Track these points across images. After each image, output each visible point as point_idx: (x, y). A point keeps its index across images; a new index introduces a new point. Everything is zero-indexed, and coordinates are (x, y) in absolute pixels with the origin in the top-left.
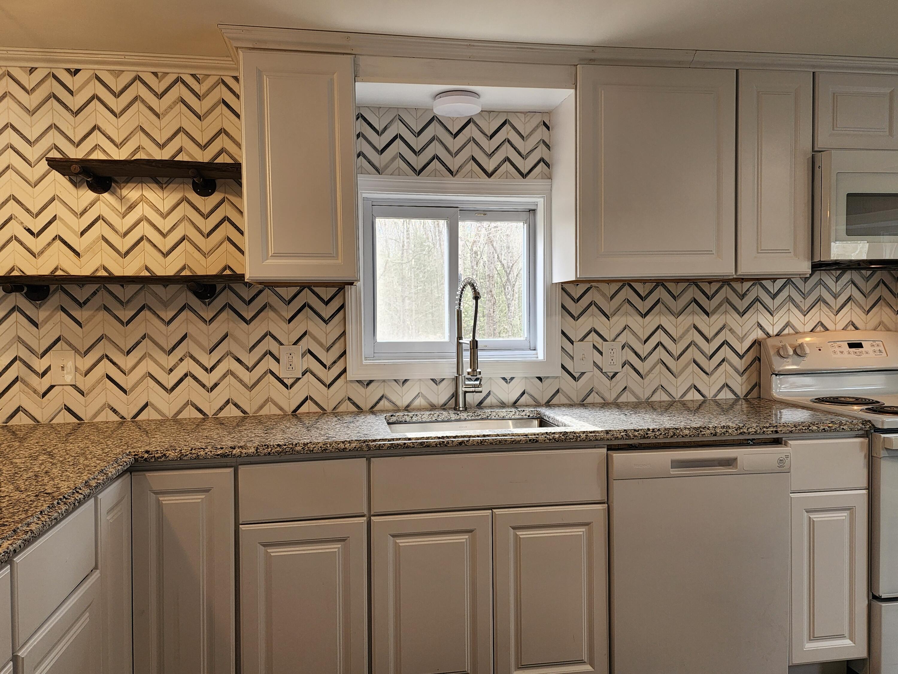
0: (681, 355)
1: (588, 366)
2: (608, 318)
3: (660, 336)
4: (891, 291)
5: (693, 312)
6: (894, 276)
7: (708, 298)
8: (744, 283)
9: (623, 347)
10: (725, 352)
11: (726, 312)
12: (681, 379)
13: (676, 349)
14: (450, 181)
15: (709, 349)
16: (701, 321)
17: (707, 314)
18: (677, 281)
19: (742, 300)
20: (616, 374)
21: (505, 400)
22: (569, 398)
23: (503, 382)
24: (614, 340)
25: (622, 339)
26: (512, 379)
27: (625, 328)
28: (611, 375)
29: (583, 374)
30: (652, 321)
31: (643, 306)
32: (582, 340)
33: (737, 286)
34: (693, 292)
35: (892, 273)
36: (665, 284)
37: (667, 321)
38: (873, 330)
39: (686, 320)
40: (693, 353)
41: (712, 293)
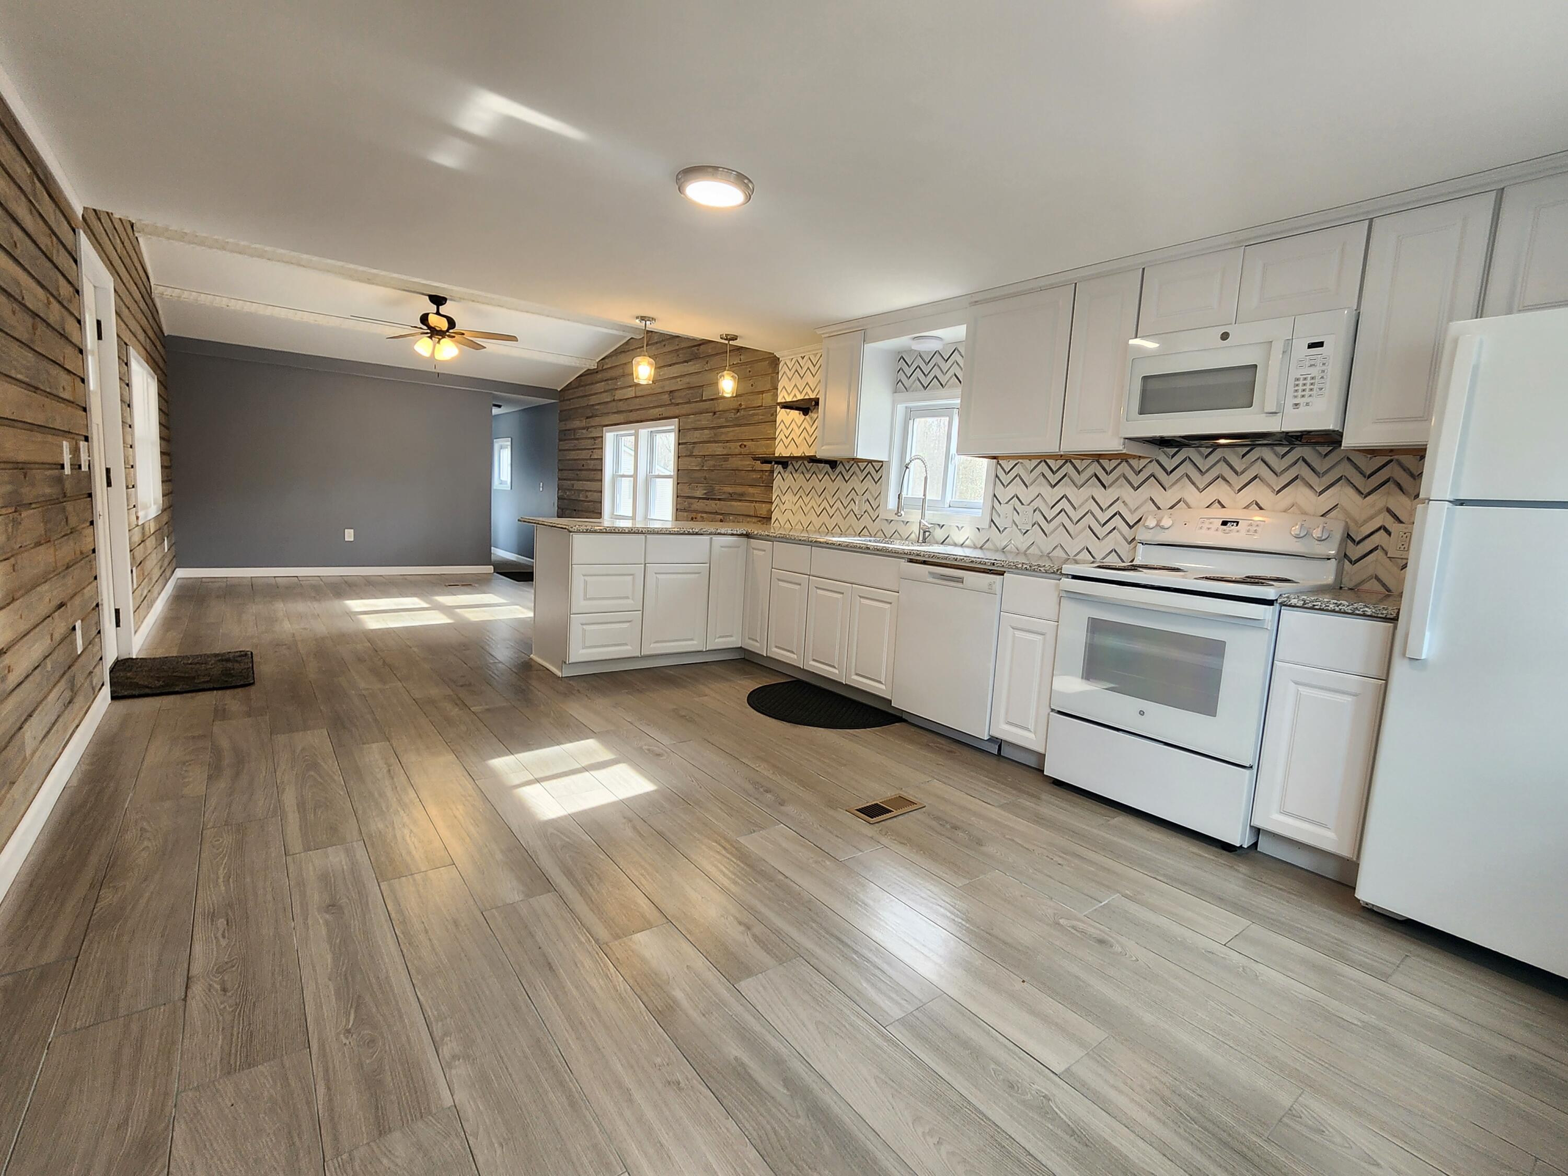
0: (1079, 520)
1: (1008, 523)
2: (1027, 486)
3: (1064, 504)
4: (1313, 470)
5: (1093, 485)
6: (1320, 453)
7: (1107, 473)
8: (1142, 460)
9: (1035, 511)
10: (1117, 520)
11: (1121, 486)
12: (1076, 540)
13: (1075, 516)
14: (943, 392)
15: (1103, 518)
16: (1099, 492)
17: (1105, 487)
18: (1083, 456)
19: (1137, 475)
20: (1028, 531)
21: (957, 542)
22: (994, 545)
23: (957, 529)
24: (1029, 505)
25: (1035, 505)
26: (962, 527)
27: (1038, 496)
28: (1024, 531)
29: (1006, 528)
30: (1059, 491)
31: (1053, 479)
32: (1007, 503)
33: (1133, 462)
34: (1095, 468)
35: (1317, 450)
36: (1073, 461)
37: (1071, 492)
38: (1281, 512)
39: (1085, 492)
40: (1088, 519)
41: (1111, 469)
